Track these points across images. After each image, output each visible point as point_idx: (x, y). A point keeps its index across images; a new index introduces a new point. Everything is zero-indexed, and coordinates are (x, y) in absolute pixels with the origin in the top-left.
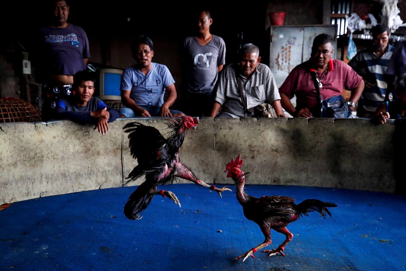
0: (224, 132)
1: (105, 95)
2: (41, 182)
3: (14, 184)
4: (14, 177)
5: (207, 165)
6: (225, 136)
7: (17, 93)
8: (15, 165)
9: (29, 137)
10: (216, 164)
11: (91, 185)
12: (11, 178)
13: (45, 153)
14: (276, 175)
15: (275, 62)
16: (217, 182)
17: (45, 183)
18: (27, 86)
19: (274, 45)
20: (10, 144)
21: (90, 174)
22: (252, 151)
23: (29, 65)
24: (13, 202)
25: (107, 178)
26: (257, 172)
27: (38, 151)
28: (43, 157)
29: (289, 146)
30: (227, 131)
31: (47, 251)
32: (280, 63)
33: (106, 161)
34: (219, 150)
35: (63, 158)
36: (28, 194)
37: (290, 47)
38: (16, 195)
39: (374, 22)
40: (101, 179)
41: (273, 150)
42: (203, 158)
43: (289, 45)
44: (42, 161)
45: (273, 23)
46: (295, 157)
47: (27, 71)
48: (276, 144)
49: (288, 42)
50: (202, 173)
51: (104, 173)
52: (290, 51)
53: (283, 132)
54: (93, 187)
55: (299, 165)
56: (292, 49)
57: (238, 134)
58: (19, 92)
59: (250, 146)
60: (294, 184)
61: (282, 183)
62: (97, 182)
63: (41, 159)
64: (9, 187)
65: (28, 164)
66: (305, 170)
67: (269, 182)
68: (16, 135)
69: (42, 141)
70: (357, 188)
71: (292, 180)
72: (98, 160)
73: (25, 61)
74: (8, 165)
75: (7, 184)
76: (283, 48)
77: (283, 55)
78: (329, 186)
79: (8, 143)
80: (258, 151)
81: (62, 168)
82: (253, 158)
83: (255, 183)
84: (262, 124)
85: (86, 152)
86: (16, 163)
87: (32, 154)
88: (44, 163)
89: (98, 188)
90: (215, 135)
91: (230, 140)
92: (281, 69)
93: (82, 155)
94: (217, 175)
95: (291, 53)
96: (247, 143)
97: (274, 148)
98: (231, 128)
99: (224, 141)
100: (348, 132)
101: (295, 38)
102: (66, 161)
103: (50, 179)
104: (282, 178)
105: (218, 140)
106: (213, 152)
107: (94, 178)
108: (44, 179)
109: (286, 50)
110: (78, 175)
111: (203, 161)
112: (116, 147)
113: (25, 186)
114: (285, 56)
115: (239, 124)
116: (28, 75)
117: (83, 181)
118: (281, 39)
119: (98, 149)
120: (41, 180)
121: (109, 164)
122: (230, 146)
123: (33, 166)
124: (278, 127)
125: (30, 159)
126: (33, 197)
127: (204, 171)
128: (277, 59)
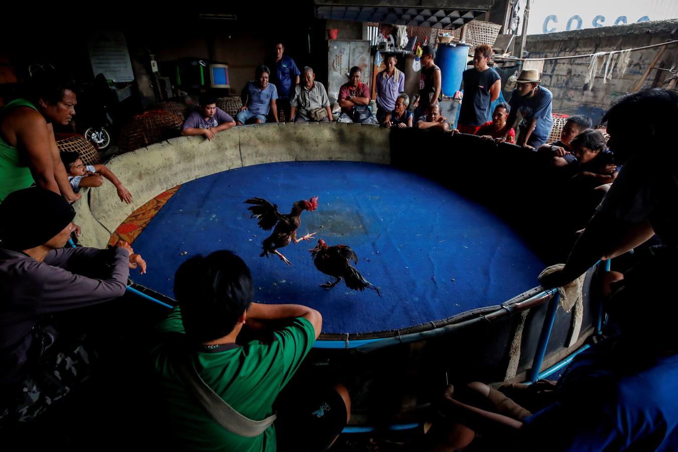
0: (300, 131)
1: (215, 84)
2: (195, 170)
3: (180, 173)
4: (180, 169)
5: (291, 150)
6: (300, 133)
7: (150, 87)
8: (179, 162)
9: (186, 146)
10: (296, 149)
11: (224, 168)
12: (178, 170)
13: (196, 153)
14: (330, 155)
15: (332, 66)
16: (297, 160)
17: (197, 170)
18: (157, 81)
19: (330, 54)
20: (176, 151)
21: (222, 161)
22: (317, 142)
23: (156, 65)
24: (181, 184)
25: (232, 162)
26: (320, 154)
27: (192, 153)
28: (194, 155)
29: (337, 138)
30: (302, 130)
31: (216, 218)
32: (335, 67)
33: (231, 153)
34: (298, 141)
35: (206, 154)
36: (189, 178)
37: (341, 56)
38: (182, 180)
39: (393, 41)
40: (229, 164)
41: (328, 141)
42: (288, 147)
43: (340, 54)
44: (194, 158)
45: (330, 37)
46: (340, 144)
47: (155, 69)
48: (330, 137)
49: (340, 51)
50: (288, 155)
51: (231, 160)
52: (341, 58)
53: (334, 130)
54: (226, 169)
55: (343, 149)
56: (342, 57)
57: (308, 132)
58: (152, 86)
59: (315, 139)
60: (339, 160)
61: (334, 160)
62: (227, 166)
63: (194, 157)
64: (177, 175)
65: (187, 161)
66: (345, 152)
67: (326, 159)
68: (178, 145)
69: (193, 147)
70: (372, 161)
71: (339, 158)
72: (226, 153)
73: (152, 62)
74: (176, 164)
75: (176, 174)
76: (336, 56)
77: (336, 61)
78: (358, 160)
79: (174, 151)
80: (320, 142)
81: (206, 160)
82: (317, 146)
83: (319, 160)
84: (322, 126)
85: (219, 149)
86: (180, 162)
87: (188, 155)
88: (196, 159)
89: (228, 169)
90: (295, 133)
91: (304, 136)
92: (336, 71)
93: (216, 151)
94: (297, 156)
95: (342, 60)
96: (314, 138)
97: (329, 140)
98: (304, 129)
99: (300, 137)
100: (368, 132)
101: (344, 49)
102: (208, 155)
103: (200, 167)
104: (333, 156)
105: (297, 135)
106: (294, 142)
107: (225, 164)
108: (196, 168)
109: (339, 57)
110: (216, 163)
111: (288, 148)
112: (236, 144)
113: (186, 174)
114: (338, 61)
115: (309, 126)
116: (156, 72)
117: (219, 166)
118: (335, 49)
119: (226, 146)
120: (195, 168)
121: (233, 154)
122: (304, 139)
123: (190, 161)
124: (331, 127)
125: (188, 158)
126: (192, 179)
127: (290, 154)
128: (333, 64)
